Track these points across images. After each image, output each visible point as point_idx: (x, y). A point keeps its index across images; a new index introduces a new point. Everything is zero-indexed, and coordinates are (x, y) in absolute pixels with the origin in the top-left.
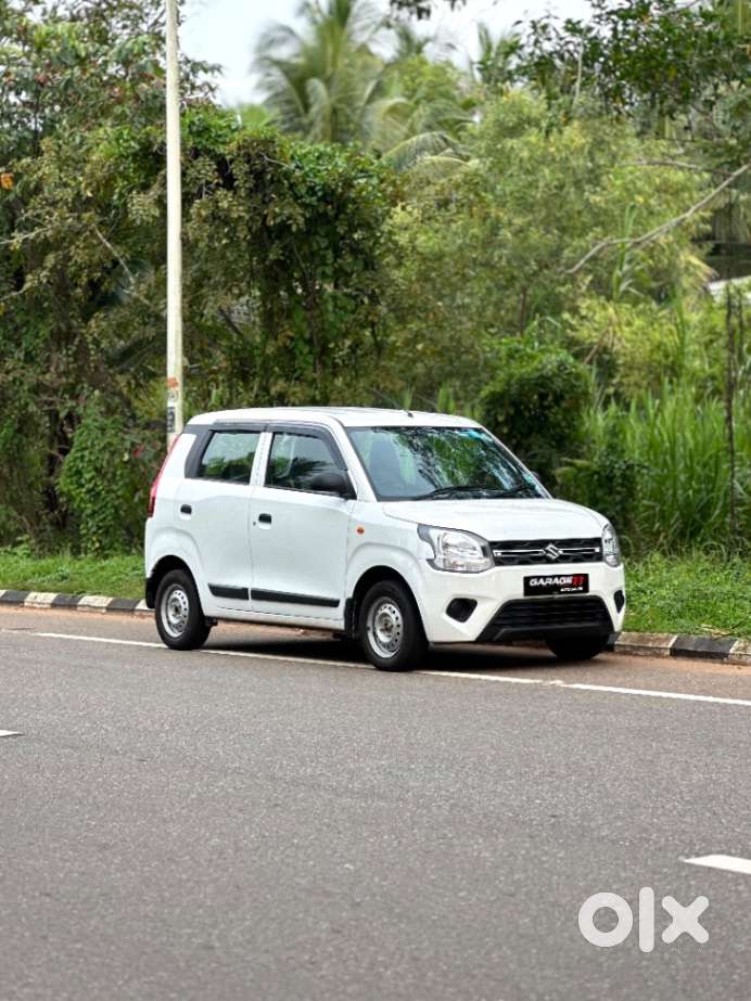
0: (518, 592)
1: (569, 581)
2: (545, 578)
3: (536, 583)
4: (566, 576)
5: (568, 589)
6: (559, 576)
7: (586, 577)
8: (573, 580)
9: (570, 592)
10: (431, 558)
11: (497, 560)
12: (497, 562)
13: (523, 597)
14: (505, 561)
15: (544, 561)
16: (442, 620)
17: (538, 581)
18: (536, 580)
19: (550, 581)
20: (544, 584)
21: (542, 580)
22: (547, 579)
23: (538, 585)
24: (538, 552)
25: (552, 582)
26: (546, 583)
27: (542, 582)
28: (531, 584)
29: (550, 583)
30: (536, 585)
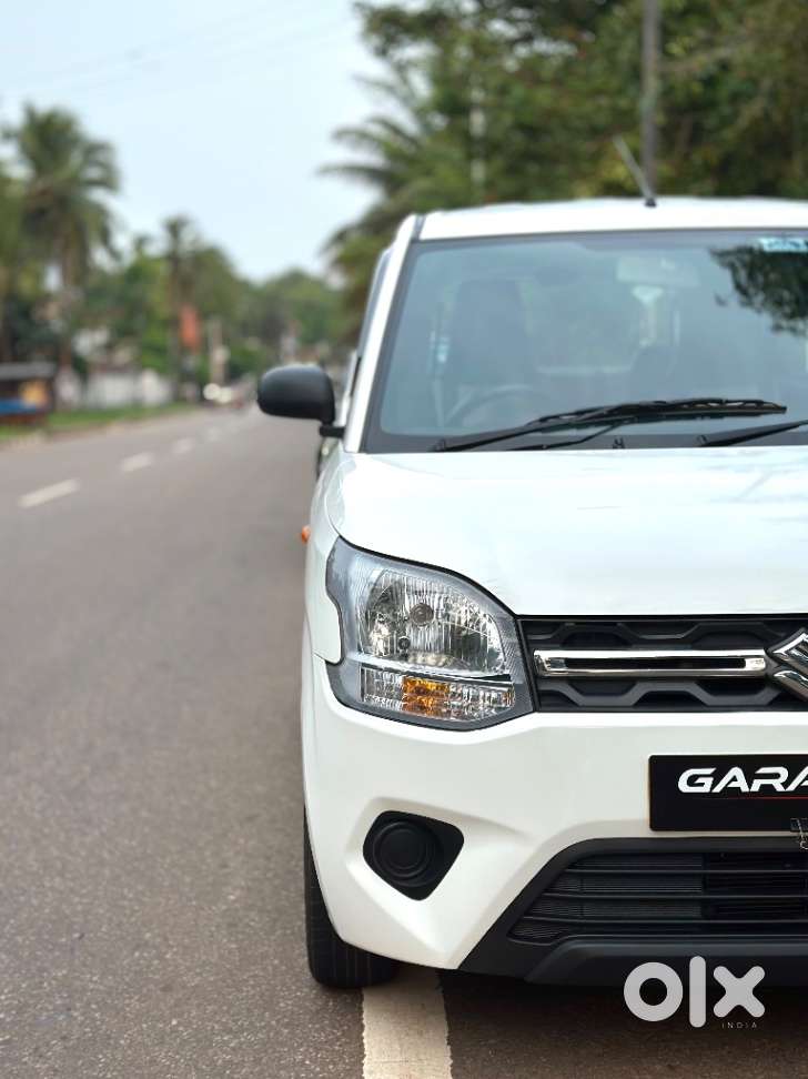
2: (751, 764)
3: (706, 786)
10: (336, 660)
11: (544, 687)
12: (544, 695)
13: (646, 832)
14: (581, 693)
15: (767, 694)
16: (351, 880)
17: (717, 778)
18: (710, 771)
19: (777, 776)
20: (745, 788)
21: (736, 772)
22: (763, 770)
23: (718, 789)
24: (740, 662)
25: (786, 784)
26: (757, 785)
27: (736, 778)
28: (683, 786)
29: (777, 785)
30: (706, 789)
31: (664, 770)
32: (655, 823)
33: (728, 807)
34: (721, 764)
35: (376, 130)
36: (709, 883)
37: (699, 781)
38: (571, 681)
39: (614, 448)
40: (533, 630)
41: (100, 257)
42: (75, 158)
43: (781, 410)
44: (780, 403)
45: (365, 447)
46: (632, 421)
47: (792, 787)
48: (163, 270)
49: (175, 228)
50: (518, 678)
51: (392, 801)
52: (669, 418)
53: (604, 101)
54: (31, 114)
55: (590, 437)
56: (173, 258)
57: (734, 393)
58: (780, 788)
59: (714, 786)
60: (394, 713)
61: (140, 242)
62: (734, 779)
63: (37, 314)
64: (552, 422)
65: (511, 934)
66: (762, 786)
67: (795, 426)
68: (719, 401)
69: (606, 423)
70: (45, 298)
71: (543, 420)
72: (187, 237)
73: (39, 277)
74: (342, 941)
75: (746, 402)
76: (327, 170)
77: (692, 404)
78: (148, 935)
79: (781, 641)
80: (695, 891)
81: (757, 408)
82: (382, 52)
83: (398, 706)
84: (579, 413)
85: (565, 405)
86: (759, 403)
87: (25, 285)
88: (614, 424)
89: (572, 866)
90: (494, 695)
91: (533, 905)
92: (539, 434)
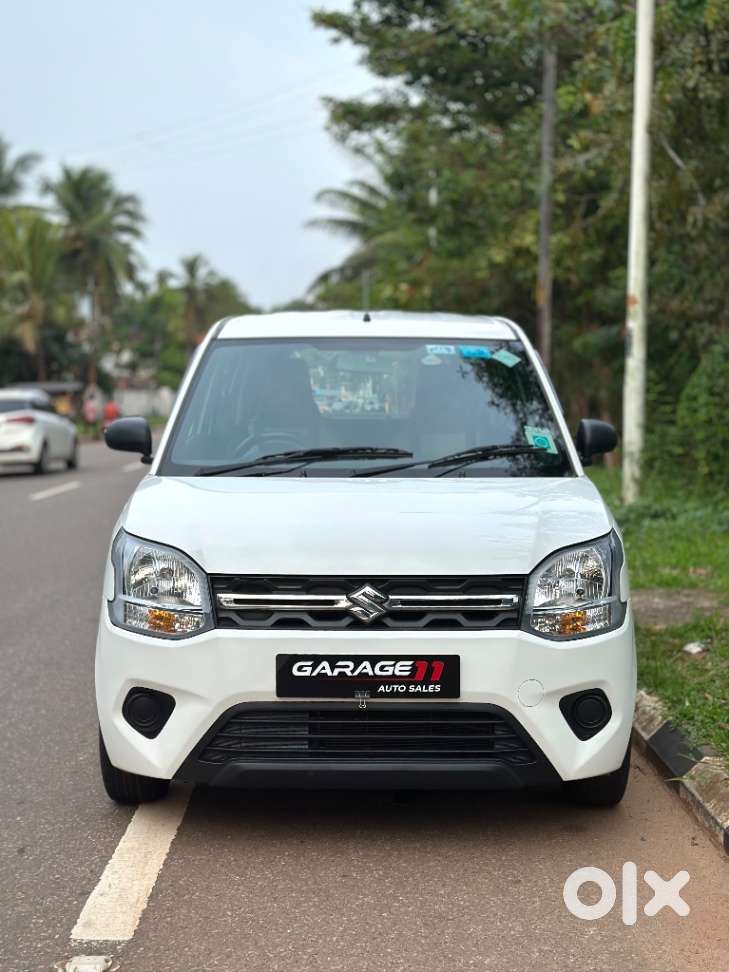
0: (263, 687)
1: (402, 669)
2: (333, 660)
3: (307, 672)
4: (397, 658)
5: (401, 688)
6: (373, 660)
7: (452, 664)
8: (414, 669)
9: (407, 694)
10: (111, 599)
11: (223, 615)
12: (221, 618)
13: (274, 698)
14: (243, 618)
15: (347, 621)
16: (116, 728)
17: (314, 667)
18: (310, 663)
19: (348, 667)
20: (330, 674)
21: (325, 664)
22: (340, 663)
23: (314, 674)
24: (332, 602)
25: (353, 671)
26: (336, 672)
27: (325, 668)
28: (295, 672)
29: (348, 672)
30: (308, 674)
31: (285, 663)
32: (279, 694)
33: (320, 684)
34: (317, 660)
35: (356, 191)
36: (313, 729)
37: (305, 669)
38: (238, 612)
39: (300, 476)
40: (217, 582)
41: (128, 288)
42: (108, 207)
43: (410, 455)
44: (409, 451)
45: (160, 473)
46: (320, 460)
47: (356, 673)
48: (181, 299)
49: (191, 266)
50: (207, 609)
51: (137, 681)
52: (343, 458)
53: (516, 183)
54: (68, 174)
55: (293, 469)
56: (189, 291)
57: (382, 444)
58: (349, 674)
59: (312, 672)
60: (143, 630)
61: (163, 277)
62: (324, 668)
63: (70, 337)
64: (269, 459)
65: (201, 757)
66: (340, 673)
67: (412, 465)
68: (371, 449)
69: (305, 460)
70: (79, 324)
71: (265, 458)
72: (202, 272)
73: (72, 307)
74: (113, 767)
75: (389, 450)
76: (313, 223)
77: (355, 451)
78: (20, 777)
79: (355, 590)
80: (305, 733)
81: (394, 454)
82: (342, 139)
83: (146, 626)
84: (286, 454)
85: (280, 448)
86: (396, 451)
87: (60, 313)
88: (310, 461)
89: (233, 718)
90: (196, 619)
91: (213, 740)
92: (263, 467)
